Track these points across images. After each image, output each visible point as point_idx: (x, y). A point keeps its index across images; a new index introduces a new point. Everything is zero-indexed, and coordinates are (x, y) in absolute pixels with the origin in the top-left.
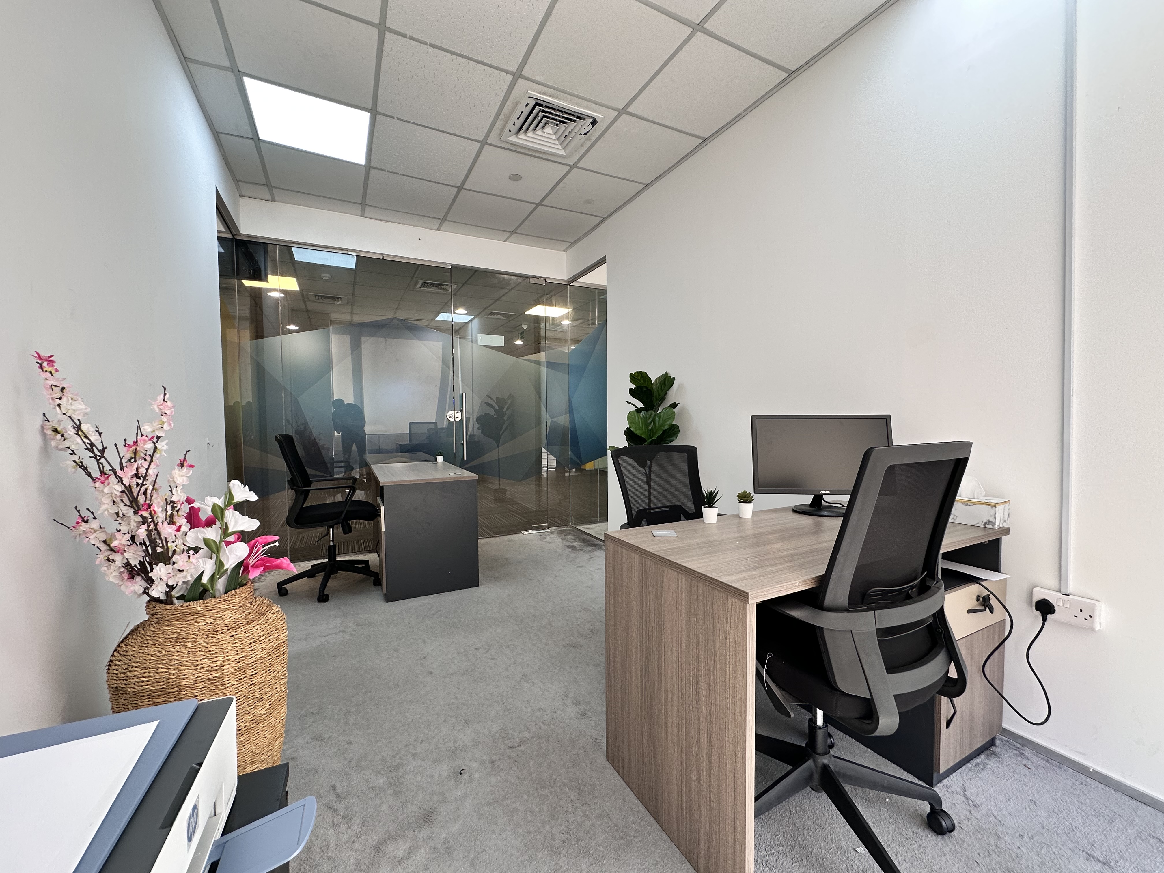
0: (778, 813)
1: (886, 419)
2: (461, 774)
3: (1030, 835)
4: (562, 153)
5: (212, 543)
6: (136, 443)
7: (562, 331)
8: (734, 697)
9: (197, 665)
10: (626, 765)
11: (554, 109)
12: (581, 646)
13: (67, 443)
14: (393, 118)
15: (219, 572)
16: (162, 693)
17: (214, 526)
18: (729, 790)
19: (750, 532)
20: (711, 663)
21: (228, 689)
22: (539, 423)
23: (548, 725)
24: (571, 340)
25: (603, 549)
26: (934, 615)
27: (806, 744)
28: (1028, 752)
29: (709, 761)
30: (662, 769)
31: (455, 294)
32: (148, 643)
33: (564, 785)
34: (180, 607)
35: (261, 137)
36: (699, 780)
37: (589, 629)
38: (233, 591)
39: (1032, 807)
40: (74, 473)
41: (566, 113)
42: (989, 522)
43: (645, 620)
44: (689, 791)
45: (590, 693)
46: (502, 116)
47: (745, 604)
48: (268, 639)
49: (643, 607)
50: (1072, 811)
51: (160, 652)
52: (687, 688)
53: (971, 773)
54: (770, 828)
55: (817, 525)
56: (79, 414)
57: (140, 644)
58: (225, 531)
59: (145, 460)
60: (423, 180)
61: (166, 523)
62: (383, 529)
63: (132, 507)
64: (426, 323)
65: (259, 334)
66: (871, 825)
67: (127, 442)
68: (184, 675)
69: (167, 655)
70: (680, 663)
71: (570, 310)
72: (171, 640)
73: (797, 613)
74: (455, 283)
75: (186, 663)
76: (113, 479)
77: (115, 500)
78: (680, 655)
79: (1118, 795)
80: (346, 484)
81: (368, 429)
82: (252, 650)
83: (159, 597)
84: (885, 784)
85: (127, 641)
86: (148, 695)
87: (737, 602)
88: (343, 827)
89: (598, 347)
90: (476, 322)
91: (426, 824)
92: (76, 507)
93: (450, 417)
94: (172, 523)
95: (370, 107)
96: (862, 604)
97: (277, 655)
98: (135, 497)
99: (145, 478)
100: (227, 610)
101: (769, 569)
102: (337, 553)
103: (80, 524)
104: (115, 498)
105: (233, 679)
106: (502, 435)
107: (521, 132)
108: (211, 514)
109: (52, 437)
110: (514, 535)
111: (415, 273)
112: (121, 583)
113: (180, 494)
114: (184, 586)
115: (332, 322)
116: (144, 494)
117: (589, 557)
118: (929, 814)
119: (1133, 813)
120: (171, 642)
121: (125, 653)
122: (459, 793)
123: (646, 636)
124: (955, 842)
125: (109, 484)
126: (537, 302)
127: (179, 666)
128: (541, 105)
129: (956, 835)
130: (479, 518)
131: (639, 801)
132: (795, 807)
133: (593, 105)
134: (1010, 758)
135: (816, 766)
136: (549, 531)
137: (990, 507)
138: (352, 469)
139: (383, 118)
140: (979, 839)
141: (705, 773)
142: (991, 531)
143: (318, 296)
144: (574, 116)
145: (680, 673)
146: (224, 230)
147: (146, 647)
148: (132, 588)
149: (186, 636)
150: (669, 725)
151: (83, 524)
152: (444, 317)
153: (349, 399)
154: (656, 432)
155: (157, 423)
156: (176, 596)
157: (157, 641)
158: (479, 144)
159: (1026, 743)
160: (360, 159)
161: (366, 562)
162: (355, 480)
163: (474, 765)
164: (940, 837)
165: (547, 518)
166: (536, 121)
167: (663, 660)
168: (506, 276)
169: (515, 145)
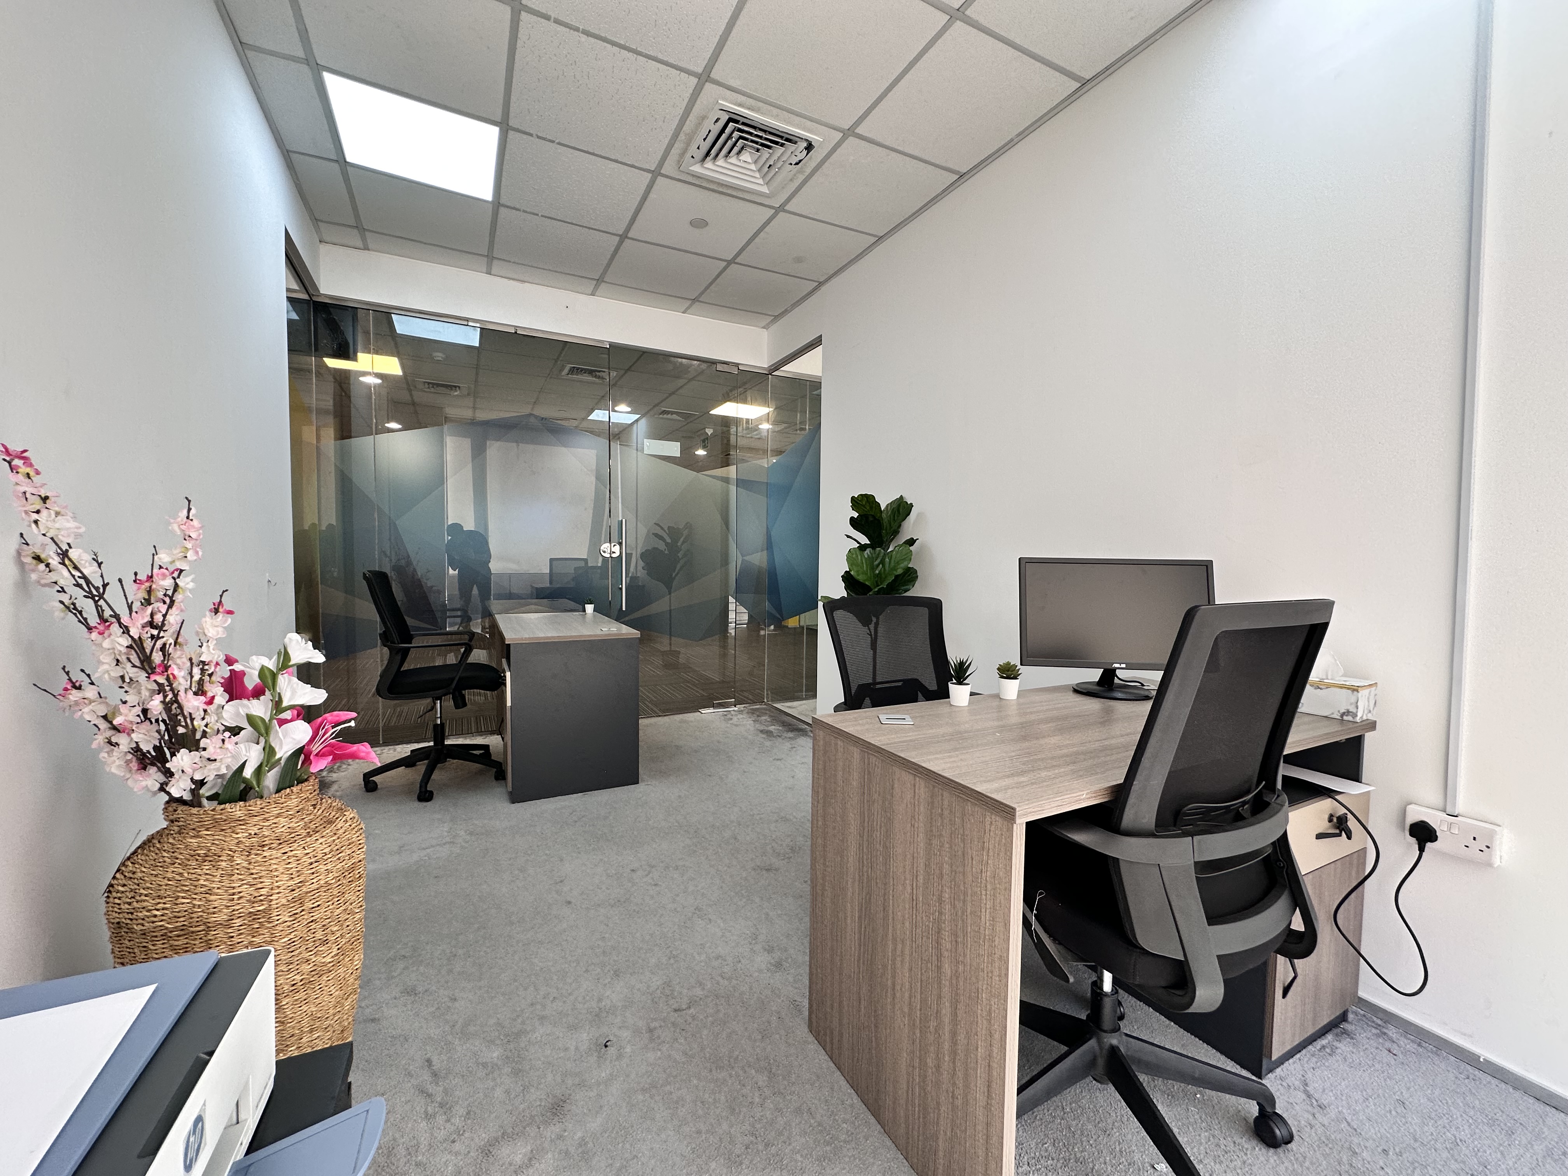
0: (1046, 1111)
1: (1207, 566)
2: (606, 1046)
3: (1397, 1150)
4: (765, 189)
5: (260, 723)
6: (150, 578)
7: (759, 439)
8: (990, 955)
9: (234, 894)
10: (836, 1041)
11: (754, 128)
12: (776, 870)
13: (53, 577)
14: (531, 135)
15: (268, 762)
16: (182, 933)
17: (262, 698)
18: (980, 1083)
19: (1014, 720)
20: (959, 905)
21: (277, 928)
22: (725, 561)
23: (729, 979)
24: (771, 450)
25: (809, 736)
26: (1273, 844)
27: (1088, 1016)
28: (1392, 1032)
29: (952, 1043)
30: (886, 1048)
31: (614, 385)
32: (165, 862)
33: (750, 1066)
34: (212, 811)
35: (348, 160)
36: (938, 1067)
37: (788, 846)
38: (288, 789)
39: (1399, 1110)
40: (63, 619)
41: (771, 133)
42: (1348, 713)
43: (868, 840)
44: (924, 1082)
45: (788, 936)
46: (682, 136)
47: (1010, 824)
48: (337, 857)
49: (864, 822)
50: (1455, 1116)
51: (181, 874)
52: (924, 939)
53: (1314, 1060)
54: (1035, 1133)
55: (1108, 711)
56: (69, 536)
57: (153, 862)
58: (277, 704)
59: (164, 603)
60: (572, 224)
61: (190, 693)
62: (509, 704)
63: (143, 668)
64: (575, 423)
65: (345, 432)
66: (1175, 1131)
67: (138, 577)
68: (215, 908)
69: (190, 879)
70: (915, 903)
71: (771, 409)
72: (198, 857)
73: (1082, 837)
74: (616, 369)
75: (218, 891)
76: (115, 628)
77: (119, 658)
78: (915, 890)
79: (1518, 1094)
80: (460, 639)
81: (495, 566)
82: (313, 873)
83: (182, 797)
84: (1196, 1076)
85: (135, 858)
86: (162, 935)
87: (998, 821)
88: (440, 1119)
89: (808, 460)
90: (643, 423)
91: (556, 1118)
92: (64, 667)
93: (604, 552)
94: (200, 691)
95: (499, 119)
96: (1175, 825)
97: (350, 880)
98: (148, 654)
99: (161, 628)
100: (278, 816)
101: (1044, 774)
102: (447, 734)
103: (69, 692)
104: (120, 655)
105: (285, 913)
106: (674, 578)
107: (708, 159)
108: (259, 681)
109: (32, 567)
110: (689, 714)
111: (559, 355)
112: (128, 776)
113: (213, 652)
114: (220, 780)
115: (447, 419)
116: (161, 650)
117: (790, 746)
118: (1257, 1118)
119: (1541, 1121)
120: (197, 860)
121: (131, 875)
122: (603, 1075)
123: (868, 863)
124: (1292, 1158)
125: (110, 635)
126: (726, 398)
127: (207, 895)
128: (736, 122)
129: (1295, 1149)
130: (640, 688)
131: (853, 1091)
132: (1070, 1104)
133: (809, 123)
134: (1368, 1039)
135: (1101, 1048)
136: (736, 709)
137: (1349, 691)
138: (470, 619)
139: (518, 135)
140: (1327, 1154)
141: (947, 1058)
142: (1351, 726)
143: (429, 383)
144: (782, 137)
145: (914, 917)
146: (298, 288)
147: (161, 867)
148: (144, 783)
149: (218, 852)
150: (898, 987)
151: (74, 691)
152: (599, 415)
153: (469, 525)
154: (886, 577)
155: (178, 551)
156: (207, 794)
157: (177, 859)
158: (650, 175)
159: (1389, 1018)
160: (486, 193)
161: (486, 747)
162: (472, 635)
163: (626, 1034)
164: (1272, 1150)
165: (734, 691)
166: (730, 143)
167: (891, 898)
168: (684, 360)
169: (699, 177)
